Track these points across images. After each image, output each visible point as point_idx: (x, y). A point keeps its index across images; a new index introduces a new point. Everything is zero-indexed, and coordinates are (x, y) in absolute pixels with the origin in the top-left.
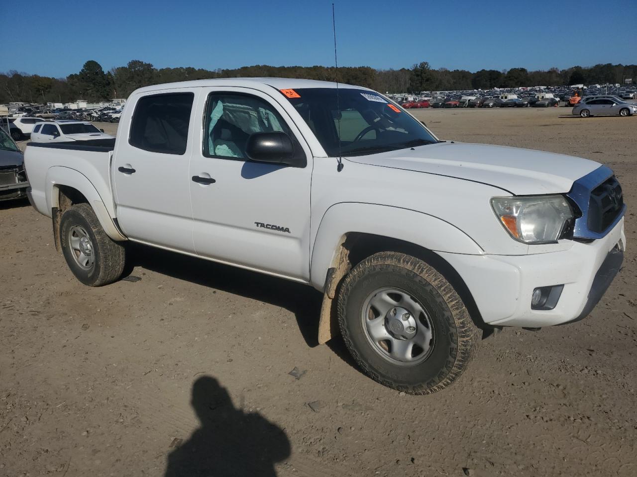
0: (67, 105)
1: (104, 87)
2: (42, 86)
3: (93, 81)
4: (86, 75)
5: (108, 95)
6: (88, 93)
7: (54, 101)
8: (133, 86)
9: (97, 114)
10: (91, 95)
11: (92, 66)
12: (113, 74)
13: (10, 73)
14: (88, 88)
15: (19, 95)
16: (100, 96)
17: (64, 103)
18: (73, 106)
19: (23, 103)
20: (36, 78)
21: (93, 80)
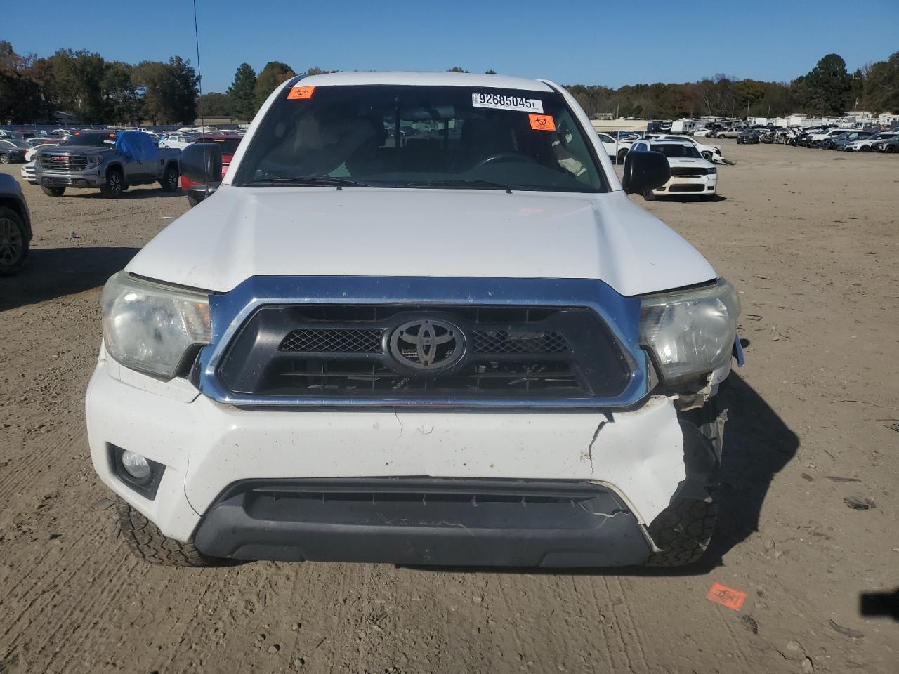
0: (772, 120)
1: (840, 93)
2: (753, 94)
3: (826, 86)
4: (818, 76)
5: (842, 106)
6: (811, 103)
7: (760, 115)
8: (889, 91)
9: (795, 134)
10: (815, 106)
11: (832, 63)
12: (864, 74)
13: (715, 78)
14: (815, 96)
15: (717, 107)
16: (830, 107)
17: (768, 119)
18: (781, 122)
19: (716, 117)
20: (748, 84)
21: (826, 83)
